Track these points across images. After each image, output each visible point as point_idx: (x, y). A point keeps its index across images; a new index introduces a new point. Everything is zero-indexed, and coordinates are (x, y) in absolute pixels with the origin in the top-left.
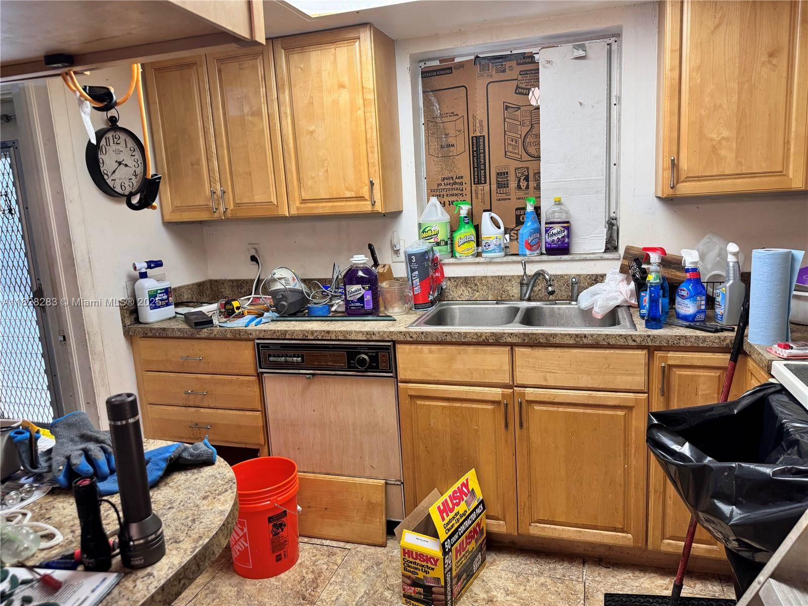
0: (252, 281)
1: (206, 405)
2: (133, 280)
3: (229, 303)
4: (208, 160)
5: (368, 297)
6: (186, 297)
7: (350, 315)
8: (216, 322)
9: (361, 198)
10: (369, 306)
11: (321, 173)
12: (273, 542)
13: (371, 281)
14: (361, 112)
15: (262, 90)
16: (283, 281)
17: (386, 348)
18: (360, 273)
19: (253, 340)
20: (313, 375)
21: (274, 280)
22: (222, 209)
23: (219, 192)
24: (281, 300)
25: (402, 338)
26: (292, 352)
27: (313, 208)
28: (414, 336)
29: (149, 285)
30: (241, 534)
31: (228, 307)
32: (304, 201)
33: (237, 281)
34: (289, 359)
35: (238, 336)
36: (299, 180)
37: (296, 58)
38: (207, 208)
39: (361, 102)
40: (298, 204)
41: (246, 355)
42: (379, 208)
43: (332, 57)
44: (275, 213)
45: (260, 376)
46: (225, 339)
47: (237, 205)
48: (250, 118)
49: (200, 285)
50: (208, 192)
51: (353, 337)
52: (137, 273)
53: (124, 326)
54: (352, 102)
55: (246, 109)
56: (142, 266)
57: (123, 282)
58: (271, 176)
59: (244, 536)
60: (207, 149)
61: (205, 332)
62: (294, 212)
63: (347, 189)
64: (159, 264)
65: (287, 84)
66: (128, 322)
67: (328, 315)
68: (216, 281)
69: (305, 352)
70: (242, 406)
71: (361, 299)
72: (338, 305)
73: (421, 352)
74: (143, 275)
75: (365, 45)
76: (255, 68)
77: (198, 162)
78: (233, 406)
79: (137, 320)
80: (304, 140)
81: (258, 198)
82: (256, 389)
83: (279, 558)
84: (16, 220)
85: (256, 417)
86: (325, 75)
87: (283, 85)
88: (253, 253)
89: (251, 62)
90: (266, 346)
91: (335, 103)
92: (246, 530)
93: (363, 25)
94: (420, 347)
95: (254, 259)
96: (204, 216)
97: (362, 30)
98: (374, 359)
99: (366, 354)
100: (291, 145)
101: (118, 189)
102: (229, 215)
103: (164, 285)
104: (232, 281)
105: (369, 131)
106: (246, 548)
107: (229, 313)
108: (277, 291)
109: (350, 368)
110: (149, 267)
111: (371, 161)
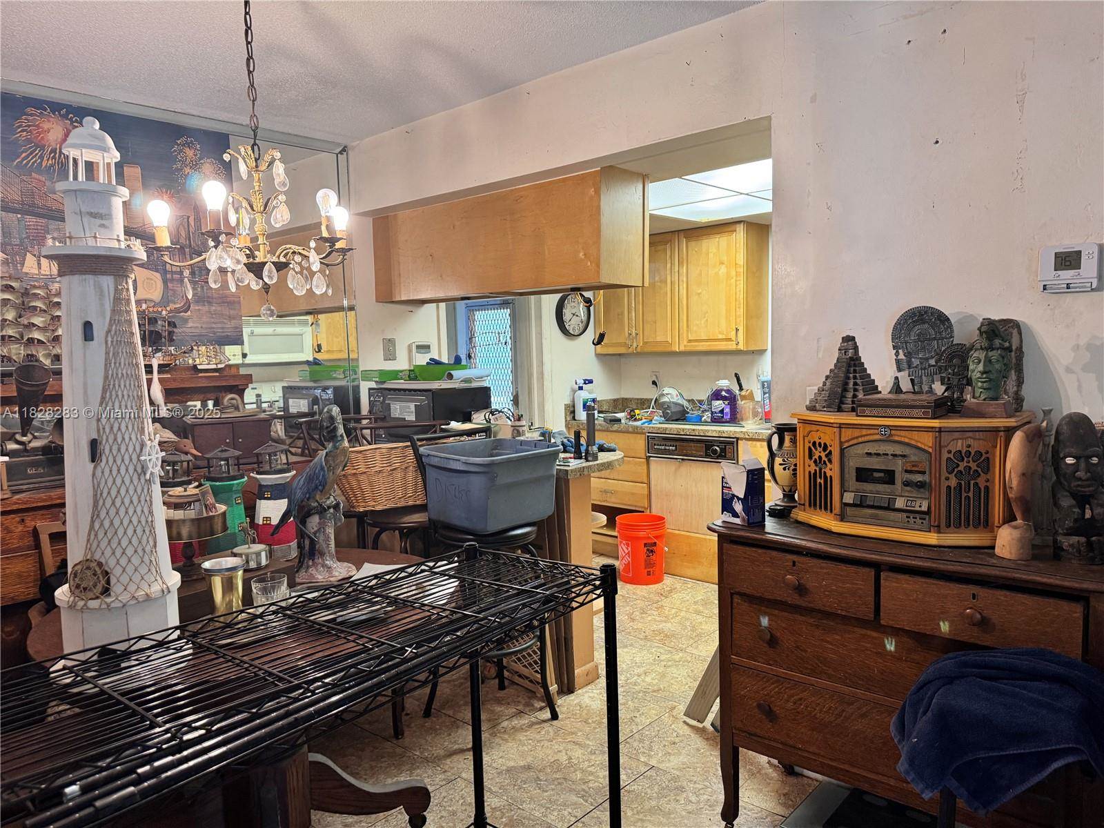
0: (652, 400)
1: (612, 477)
2: (574, 392)
3: (633, 411)
4: (629, 312)
5: (727, 410)
6: (605, 408)
7: (713, 422)
8: (623, 421)
9: (730, 340)
10: (727, 417)
11: (703, 322)
12: (646, 561)
13: (731, 399)
14: (733, 280)
15: (669, 265)
16: (669, 396)
17: (732, 443)
18: (724, 393)
19: (644, 434)
20: (683, 459)
21: (663, 395)
22: (635, 345)
23: (634, 334)
24: (666, 409)
25: (742, 436)
26: (669, 443)
27: (696, 346)
28: (751, 435)
29: (584, 395)
30: (627, 551)
31: (632, 413)
32: (690, 341)
33: (641, 399)
34: (667, 448)
35: (636, 431)
36: (688, 326)
37: (693, 244)
38: (625, 345)
39: (734, 273)
40: (685, 343)
41: (640, 444)
42: (741, 347)
43: (716, 244)
44: (669, 349)
45: (648, 458)
46: (628, 432)
47: (645, 343)
48: (659, 284)
49: (615, 401)
50: (627, 334)
51: (709, 434)
52: (577, 387)
53: (566, 421)
54: (728, 274)
55: (657, 279)
56: (581, 382)
57: (568, 392)
58: (669, 324)
59: (628, 553)
60: (629, 305)
61: (616, 427)
62: (682, 348)
63: (720, 333)
64: (591, 382)
65: (685, 261)
66: (568, 419)
67: (699, 420)
68: (626, 399)
69: (678, 443)
70: (634, 480)
71: (722, 411)
72: (707, 416)
73: (755, 446)
74: (581, 388)
75: (740, 234)
76: (665, 250)
77: (622, 313)
78: (629, 479)
79: (574, 418)
80: (694, 299)
81: (659, 339)
82: (645, 467)
83: (649, 573)
84: (509, 349)
85: (643, 487)
86: (711, 255)
87: (683, 263)
88: (654, 378)
89: (663, 247)
90: (653, 438)
91: (717, 274)
92: (630, 549)
93: (739, 222)
94: (754, 443)
95: (654, 383)
96: (622, 350)
97: (738, 225)
98: (723, 450)
99: (718, 446)
100: (685, 302)
101: (571, 332)
102: (639, 350)
103: (593, 396)
104: (638, 399)
105: (738, 293)
106: (629, 562)
107: (632, 417)
108: (664, 403)
109: (707, 455)
110: (585, 383)
111: (738, 313)
